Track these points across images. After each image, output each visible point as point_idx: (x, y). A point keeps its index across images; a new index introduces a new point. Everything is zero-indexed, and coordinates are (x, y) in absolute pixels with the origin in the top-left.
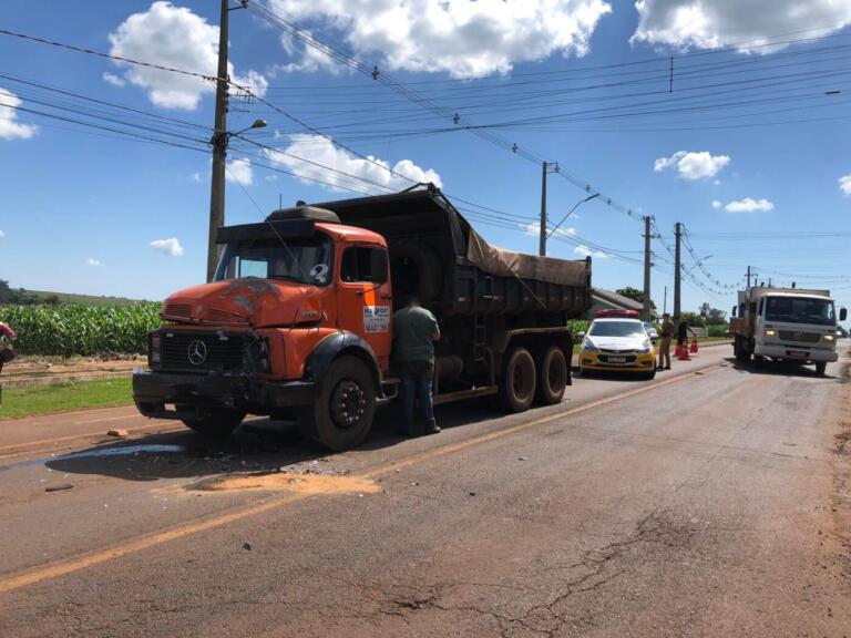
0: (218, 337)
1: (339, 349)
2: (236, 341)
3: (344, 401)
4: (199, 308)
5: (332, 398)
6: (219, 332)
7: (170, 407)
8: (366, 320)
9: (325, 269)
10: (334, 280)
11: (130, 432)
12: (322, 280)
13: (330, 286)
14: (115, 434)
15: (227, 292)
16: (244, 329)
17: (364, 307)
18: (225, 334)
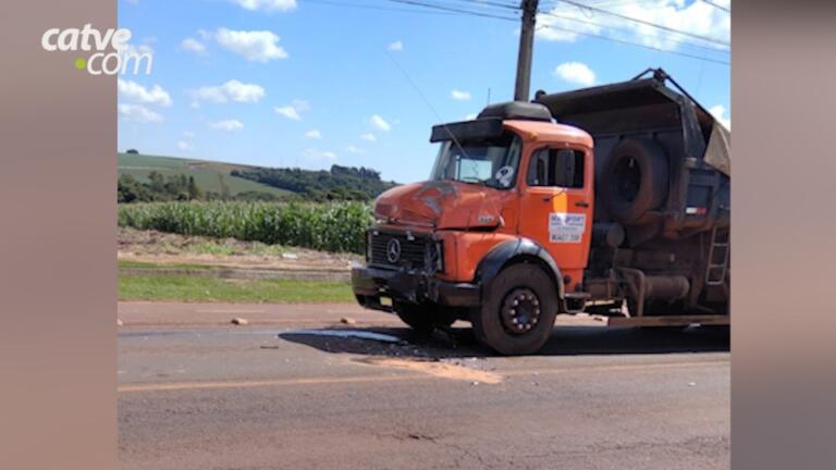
0: (406, 237)
1: (510, 256)
2: (421, 240)
3: (515, 308)
4: (395, 209)
5: (502, 304)
6: (408, 233)
7: (386, 301)
8: (552, 228)
9: (511, 171)
10: (517, 185)
11: (357, 323)
12: (506, 184)
13: (514, 190)
14: (344, 321)
15: (418, 193)
16: (425, 231)
17: (551, 215)
18: (413, 234)
